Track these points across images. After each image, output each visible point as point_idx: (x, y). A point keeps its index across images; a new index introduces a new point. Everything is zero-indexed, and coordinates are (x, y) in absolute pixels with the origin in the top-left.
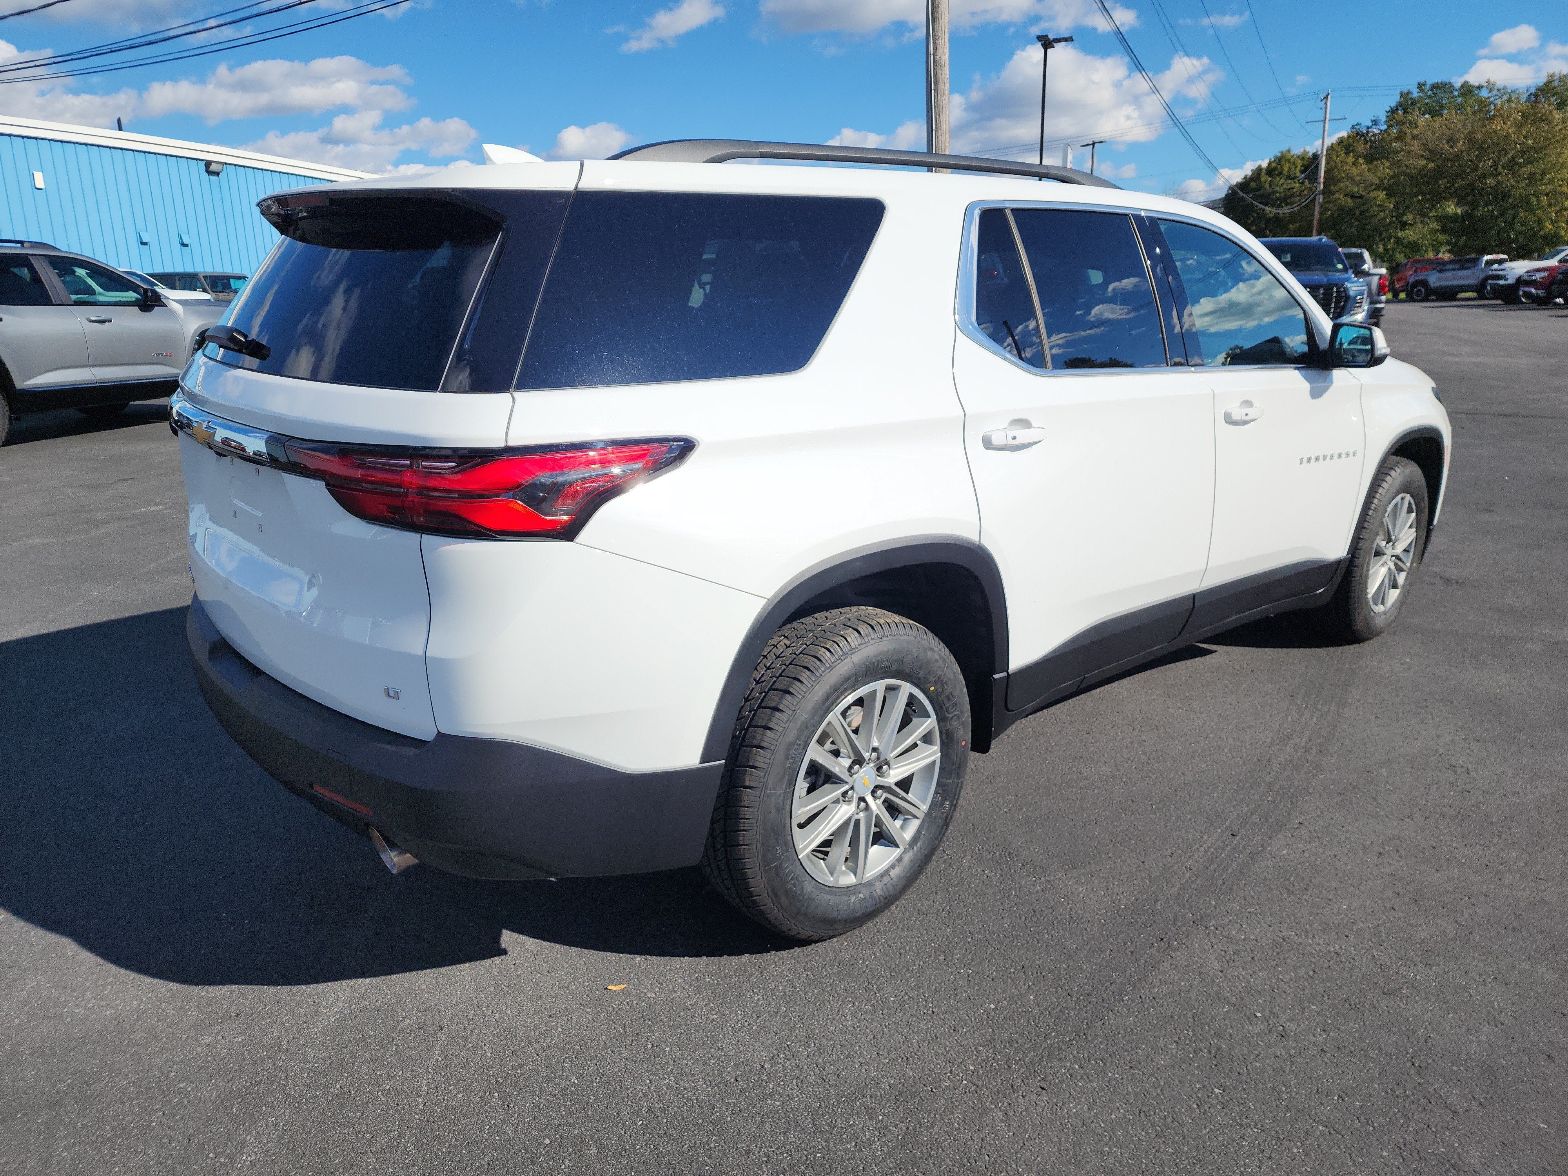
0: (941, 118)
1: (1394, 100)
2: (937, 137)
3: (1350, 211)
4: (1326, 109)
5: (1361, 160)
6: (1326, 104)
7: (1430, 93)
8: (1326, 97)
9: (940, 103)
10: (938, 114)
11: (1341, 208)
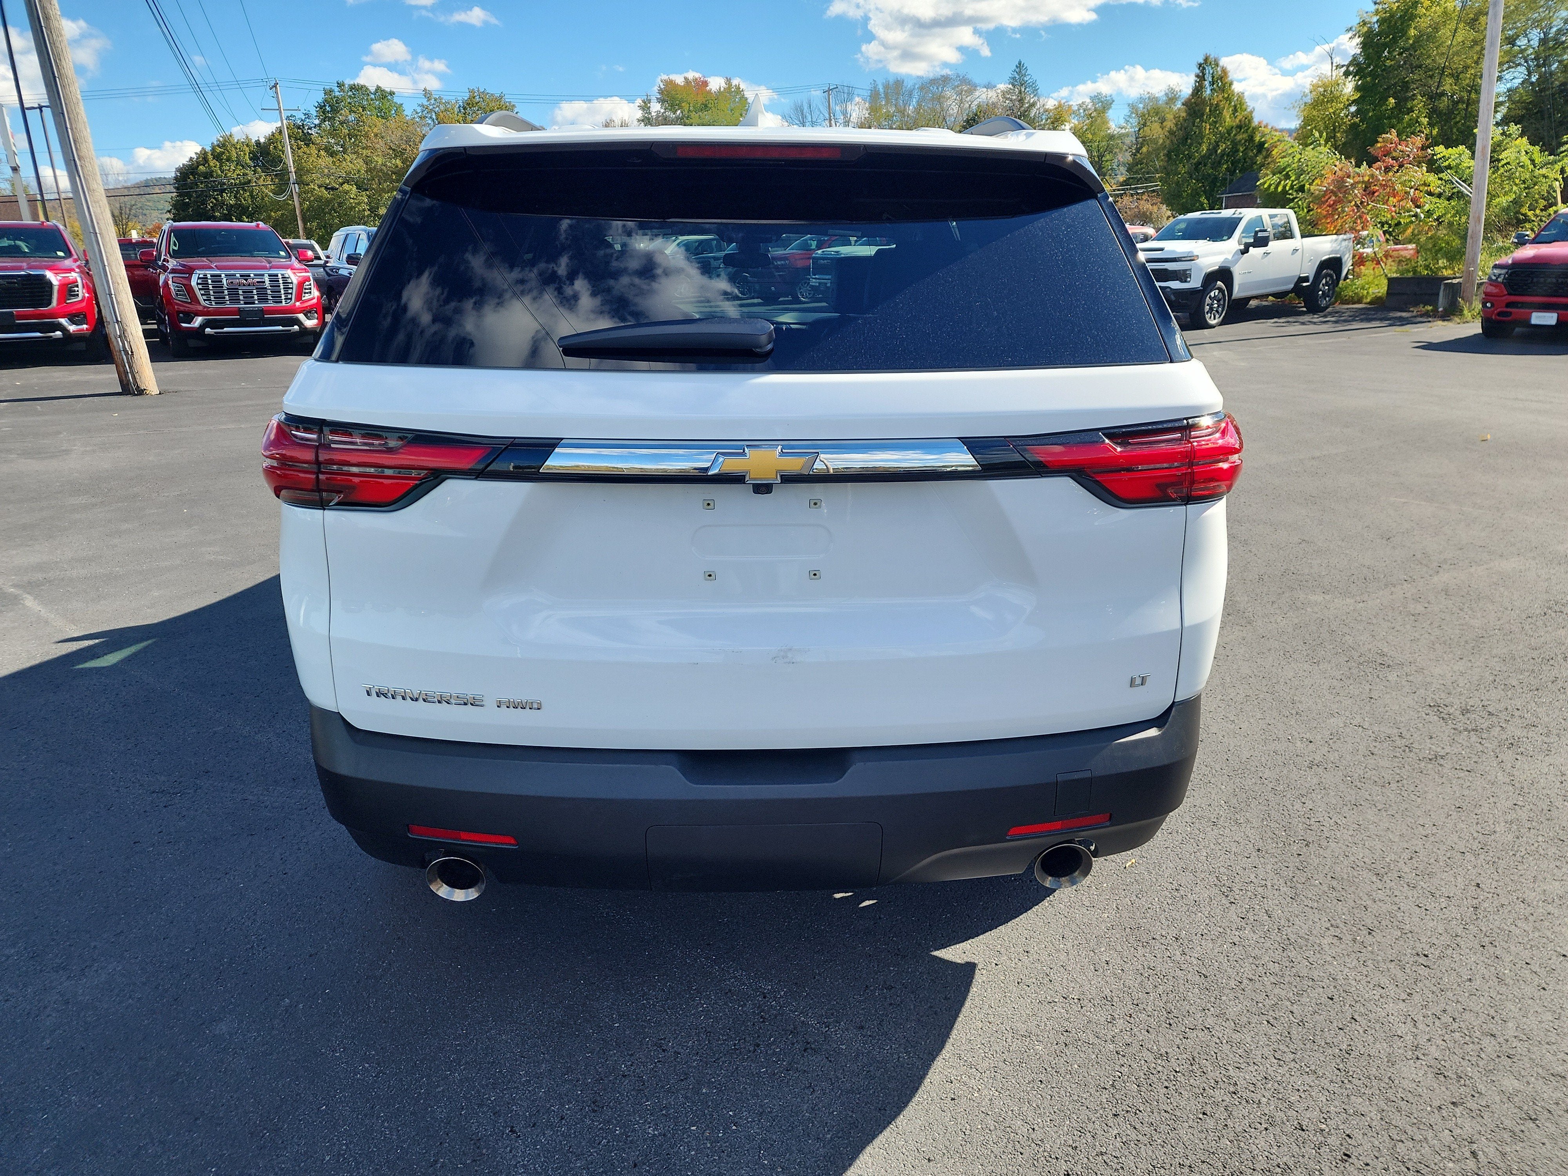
0: (64, 63)
1: (320, 97)
2: (63, 87)
3: (329, 202)
4: (278, 97)
5: (322, 153)
6: (276, 93)
7: (350, 93)
8: (275, 86)
9: (58, 44)
10: (58, 57)
11: (319, 199)
